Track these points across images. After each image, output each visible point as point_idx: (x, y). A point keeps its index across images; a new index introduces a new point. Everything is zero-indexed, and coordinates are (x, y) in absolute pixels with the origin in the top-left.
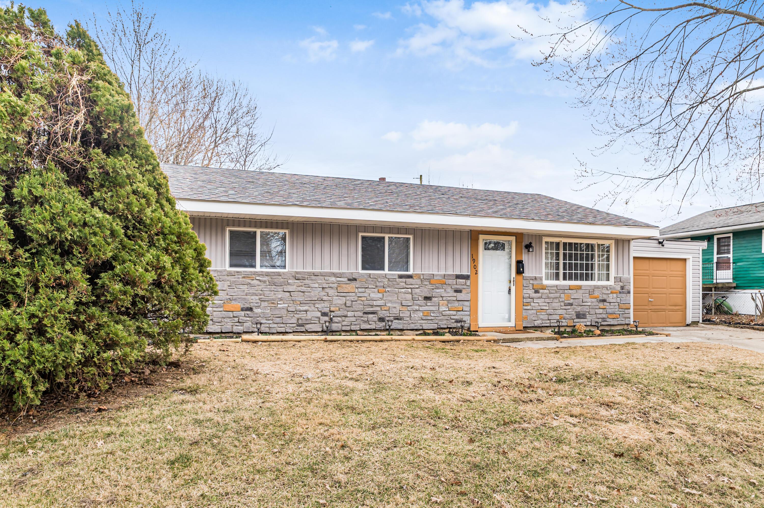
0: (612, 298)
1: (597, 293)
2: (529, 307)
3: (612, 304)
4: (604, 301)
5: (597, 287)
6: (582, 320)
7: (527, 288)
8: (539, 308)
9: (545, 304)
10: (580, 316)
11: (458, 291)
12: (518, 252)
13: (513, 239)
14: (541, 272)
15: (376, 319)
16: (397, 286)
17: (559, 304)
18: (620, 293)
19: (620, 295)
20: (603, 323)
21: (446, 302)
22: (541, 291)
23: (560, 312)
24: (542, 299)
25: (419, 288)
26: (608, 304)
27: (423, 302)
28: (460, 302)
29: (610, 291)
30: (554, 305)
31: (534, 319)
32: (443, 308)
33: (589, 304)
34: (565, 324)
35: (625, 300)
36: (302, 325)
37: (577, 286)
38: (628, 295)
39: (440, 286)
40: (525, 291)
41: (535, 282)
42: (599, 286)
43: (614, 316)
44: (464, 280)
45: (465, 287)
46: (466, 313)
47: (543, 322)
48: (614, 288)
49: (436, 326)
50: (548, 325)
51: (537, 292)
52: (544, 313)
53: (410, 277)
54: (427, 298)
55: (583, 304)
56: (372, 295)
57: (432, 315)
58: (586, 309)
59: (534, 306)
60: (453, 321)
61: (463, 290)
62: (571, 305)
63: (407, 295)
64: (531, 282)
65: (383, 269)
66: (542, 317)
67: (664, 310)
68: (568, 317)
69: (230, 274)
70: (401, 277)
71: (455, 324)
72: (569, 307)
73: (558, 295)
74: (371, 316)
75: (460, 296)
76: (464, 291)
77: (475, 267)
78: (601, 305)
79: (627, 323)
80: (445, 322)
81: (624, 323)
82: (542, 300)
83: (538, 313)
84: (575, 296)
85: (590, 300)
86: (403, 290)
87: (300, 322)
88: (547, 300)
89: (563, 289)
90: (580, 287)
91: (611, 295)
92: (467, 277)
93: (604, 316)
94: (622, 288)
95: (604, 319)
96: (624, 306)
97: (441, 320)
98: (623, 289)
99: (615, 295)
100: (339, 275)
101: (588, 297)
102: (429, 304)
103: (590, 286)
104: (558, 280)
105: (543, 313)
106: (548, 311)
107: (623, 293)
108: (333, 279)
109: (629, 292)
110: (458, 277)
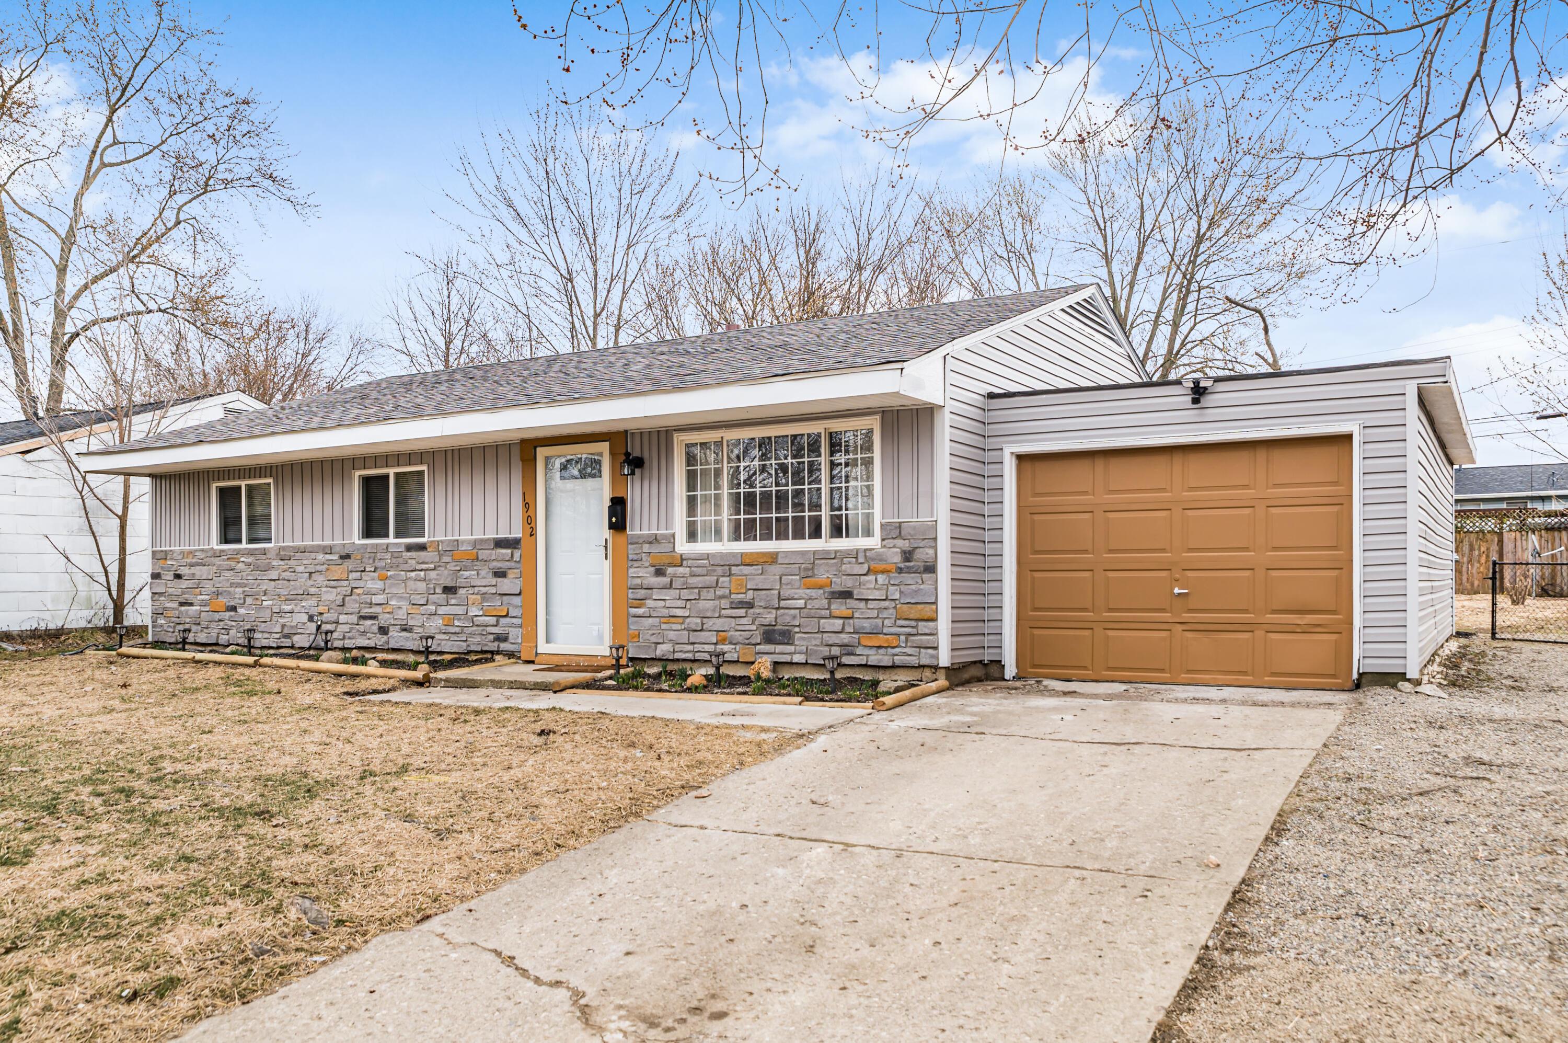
0: (871, 587)
1: (823, 574)
2: (640, 611)
3: (871, 605)
4: (847, 595)
5: (825, 556)
6: (779, 648)
7: (636, 564)
8: (665, 612)
9: (680, 603)
10: (771, 635)
11: (500, 574)
12: (617, 478)
13: (604, 447)
14: (668, 524)
15: (375, 629)
16: (402, 567)
17: (717, 602)
18: (900, 571)
19: (896, 578)
20: (846, 660)
21: (479, 597)
22: (670, 570)
23: (719, 624)
24: (672, 592)
25: (434, 569)
26: (862, 605)
27: (440, 597)
28: (505, 598)
29: (866, 566)
30: (702, 604)
31: (653, 639)
32: (474, 611)
33: (801, 603)
34: (734, 657)
35: (917, 592)
36: (287, 636)
37: (764, 554)
38: (926, 576)
39: (469, 563)
40: (631, 570)
41: (655, 549)
42: (828, 552)
43: (880, 640)
44: (509, 551)
45: (512, 564)
46: (514, 620)
47: (677, 648)
48: (880, 558)
49: (463, 647)
50: (689, 656)
51: (659, 572)
52: (678, 627)
53: (422, 547)
54: (449, 590)
55: (783, 603)
56: (370, 585)
57: (457, 623)
58: (786, 617)
59: (654, 609)
60: (491, 637)
61: (510, 571)
62: (750, 605)
63: (419, 583)
64: (646, 548)
65: (387, 536)
66: (672, 635)
67: (1249, 627)
68: (740, 639)
69: (219, 554)
70: (409, 548)
71: (496, 644)
72: (742, 612)
73: (711, 580)
74: (369, 622)
75: (506, 585)
76: (511, 574)
77: (530, 521)
78: (839, 607)
79: (925, 661)
80: (478, 639)
81: (913, 661)
82: (674, 593)
83: (664, 626)
84: (759, 582)
85: (801, 592)
86: (413, 574)
87: (286, 631)
88: (685, 594)
89: (728, 565)
90: (772, 558)
91: (871, 578)
92: (513, 544)
93: (845, 638)
94: (908, 556)
95: (849, 650)
96: (914, 612)
97: (472, 635)
98: (907, 559)
99: (881, 578)
100: (329, 550)
101: (797, 584)
102: (453, 602)
103: (803, 553)
104: (721, 540)
105: (675, 627)
106: (688, 620)
107: (910, 571)
108: (320, 557)
109: (931, 569)
110: (500, 543)
